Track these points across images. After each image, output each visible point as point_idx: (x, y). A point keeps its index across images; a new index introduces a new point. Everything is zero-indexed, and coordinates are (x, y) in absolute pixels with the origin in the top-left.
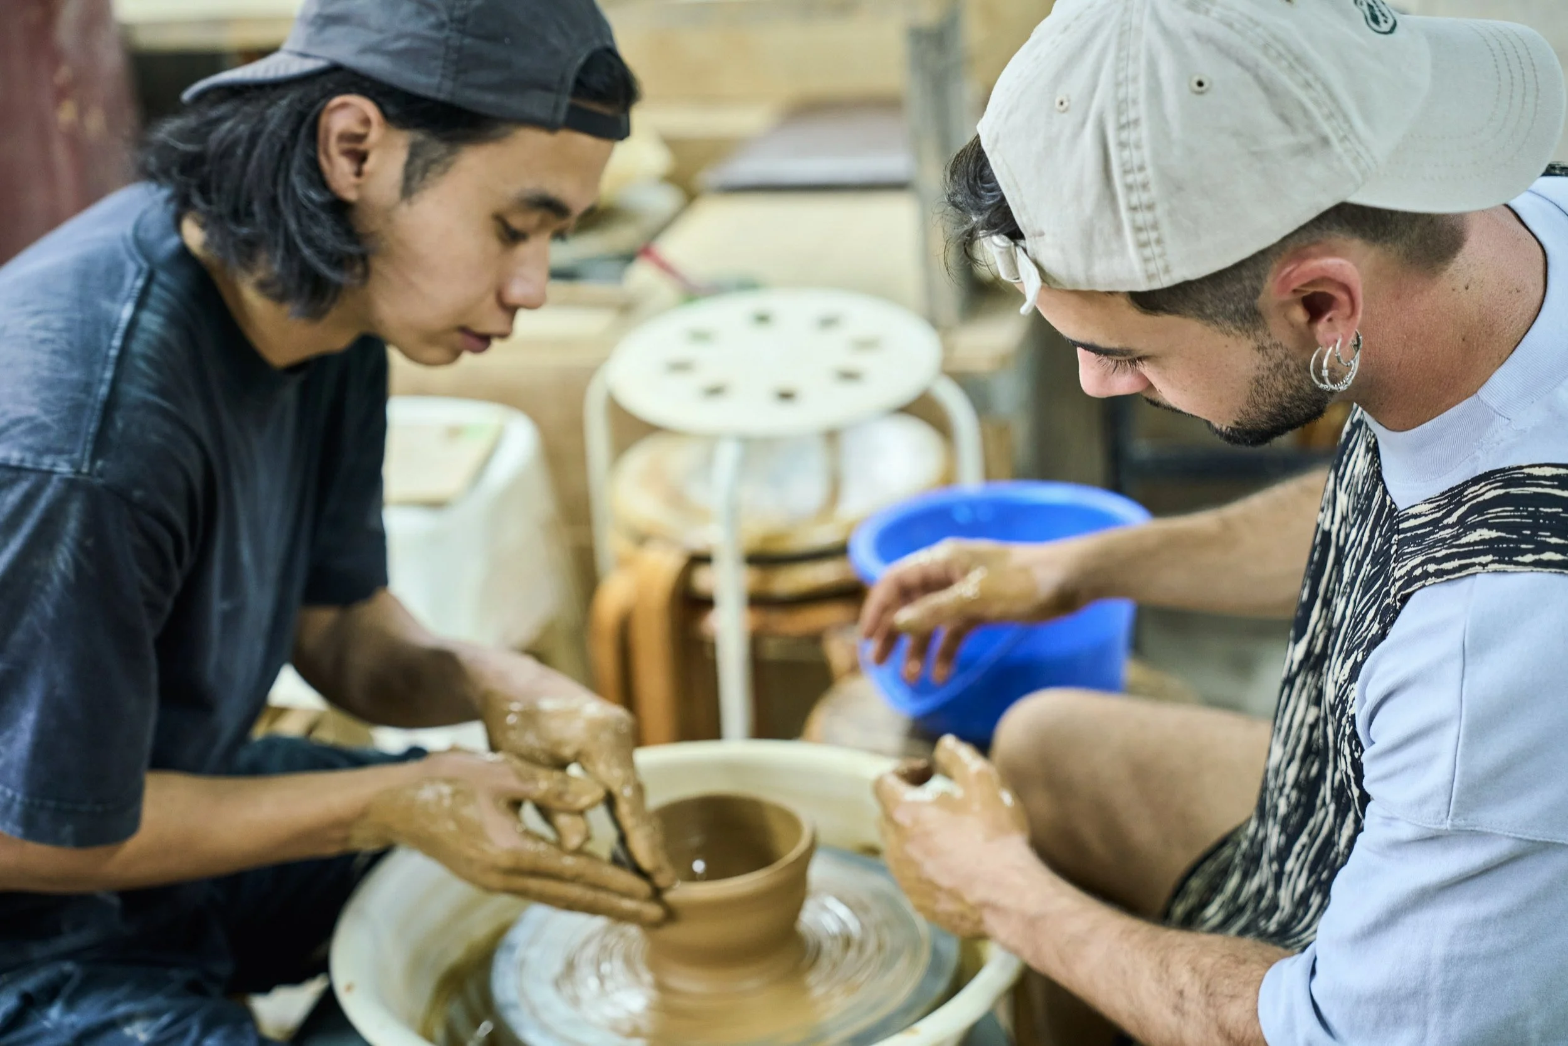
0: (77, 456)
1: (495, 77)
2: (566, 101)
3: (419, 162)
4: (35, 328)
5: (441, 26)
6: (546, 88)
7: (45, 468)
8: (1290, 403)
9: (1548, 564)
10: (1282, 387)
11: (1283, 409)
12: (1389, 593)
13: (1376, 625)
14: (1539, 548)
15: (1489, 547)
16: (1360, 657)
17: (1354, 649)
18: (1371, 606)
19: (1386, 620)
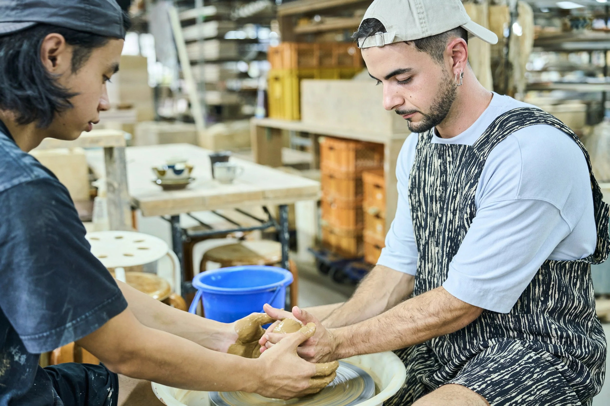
2: (122, 27)
3: (78, 57)
6: (117, 23)
8: (445, 99)
9: (533, 123)
10: (445, 90)
11: (443, 101)
12: (480, 159)
13: (477, 170)
14: (529, 120)
15: (516, 124)
16: (472, 181)
17: (469, 181)
18: (472, 168)
19: (481, 165)
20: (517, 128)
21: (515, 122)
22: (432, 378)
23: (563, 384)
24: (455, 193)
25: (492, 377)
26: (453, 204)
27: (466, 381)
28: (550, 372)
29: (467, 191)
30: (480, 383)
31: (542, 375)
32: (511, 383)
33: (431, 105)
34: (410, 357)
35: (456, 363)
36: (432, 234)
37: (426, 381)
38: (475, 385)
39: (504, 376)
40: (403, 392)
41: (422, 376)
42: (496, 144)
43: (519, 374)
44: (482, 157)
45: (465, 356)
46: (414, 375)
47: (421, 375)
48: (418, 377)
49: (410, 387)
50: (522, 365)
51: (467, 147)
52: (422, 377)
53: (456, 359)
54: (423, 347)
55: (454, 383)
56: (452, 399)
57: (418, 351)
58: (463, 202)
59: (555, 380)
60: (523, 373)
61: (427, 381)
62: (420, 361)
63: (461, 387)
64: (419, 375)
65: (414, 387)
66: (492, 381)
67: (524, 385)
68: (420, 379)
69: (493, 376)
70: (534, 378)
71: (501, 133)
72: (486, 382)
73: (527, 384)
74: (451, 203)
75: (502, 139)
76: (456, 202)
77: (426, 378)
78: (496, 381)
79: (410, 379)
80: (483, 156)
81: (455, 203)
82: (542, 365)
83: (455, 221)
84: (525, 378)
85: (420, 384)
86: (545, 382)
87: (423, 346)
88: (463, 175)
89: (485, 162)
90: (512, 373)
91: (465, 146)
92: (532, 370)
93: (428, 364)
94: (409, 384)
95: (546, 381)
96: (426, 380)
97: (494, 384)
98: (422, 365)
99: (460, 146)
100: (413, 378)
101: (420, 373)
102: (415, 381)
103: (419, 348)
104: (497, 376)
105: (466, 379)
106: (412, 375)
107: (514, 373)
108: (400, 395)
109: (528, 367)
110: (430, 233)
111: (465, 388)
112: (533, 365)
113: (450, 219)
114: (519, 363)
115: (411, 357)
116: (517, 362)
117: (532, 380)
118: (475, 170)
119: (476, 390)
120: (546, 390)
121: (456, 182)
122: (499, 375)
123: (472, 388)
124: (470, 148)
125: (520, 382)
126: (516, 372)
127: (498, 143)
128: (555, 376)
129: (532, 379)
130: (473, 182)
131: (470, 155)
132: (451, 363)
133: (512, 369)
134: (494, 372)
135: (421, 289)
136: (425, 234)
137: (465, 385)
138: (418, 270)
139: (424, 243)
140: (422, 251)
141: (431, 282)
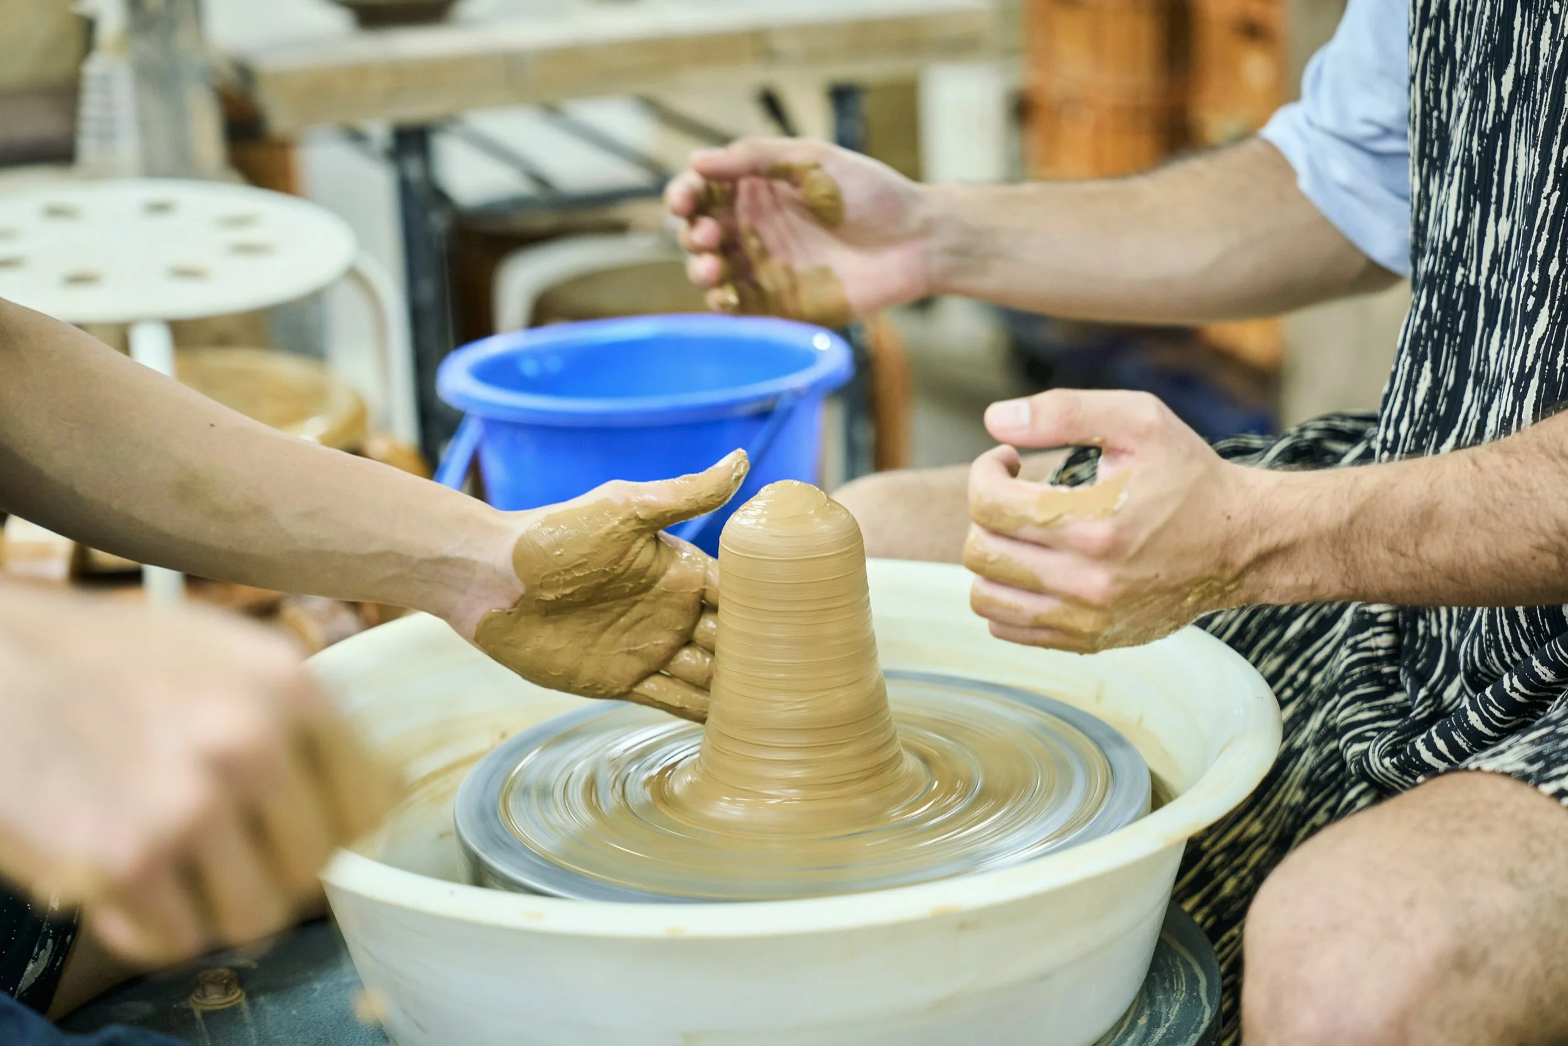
22: (1408, 758)
27: (1531, 761)
34: (1324, 680)
35: (1514, 695)
37: (1382, 770)
40: (1290, 820)
41: (1367, 751)
45: (1553, 665)
46: (1338, 748)
47: (1363, 746)
48: (1349, 754)
49: (1317, 800)
52: (1365, 753)
53: (1515, 679)
54: (1379, 634)
55: (1478, 769)
56: (1460, 832)
57: (1354, 649)
61: (1387, 769)
62: (1361, 690)
63: (1506, 784)
64: (1357, 748)
65: (1331, 802)
68: (1359, 763)
77: (1381, 758)
79: (1319, 765)
85: (1363, 785)
87: (1378, 629)
93: (1394, 705)
94: (1312, 790)
96: (1382, 765)
98: (1370, 709)
100: (1330, 761)
101: (1359, 739)
102: (1340, 777)
103: (1360, 637)
105: (1532, 751)
106: (1326, 751)
108: (1275, 835)
111: (1526, 789)
115: (1328, 677)
132: (1491, 693)
135: (1450, 331)
136: (1499, 85)
137: (1525, 778)
138: (1447, 245)
139: (1489, 125)
140: (1476, 159)
141: (1500, 301)
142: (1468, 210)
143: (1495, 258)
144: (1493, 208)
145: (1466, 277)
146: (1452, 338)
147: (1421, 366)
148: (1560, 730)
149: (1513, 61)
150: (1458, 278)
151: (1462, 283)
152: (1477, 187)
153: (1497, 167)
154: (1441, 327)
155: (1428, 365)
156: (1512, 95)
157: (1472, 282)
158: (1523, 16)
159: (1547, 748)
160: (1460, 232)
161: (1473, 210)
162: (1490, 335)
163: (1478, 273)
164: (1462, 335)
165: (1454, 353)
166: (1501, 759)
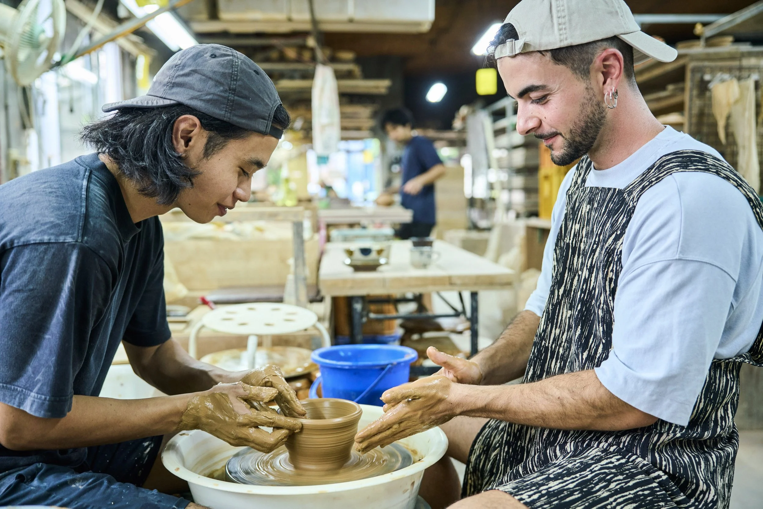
0: (75, 235)
1: (246, 113)
2: (270, 124)
3: (211, 144)
4: (45, 188)
5: (225, 91)
6: (264, 118)
7: (61, 241)
8: (590, 123)
9: (700, 169)
10: (589, 112)
11: (587, 127)
12: (629, 205)
13: (625, 219)
14: (695, 166)
15: (678, 166)
16: (619, 232)
17: (615, 232)
18: (620, 216)
19: (630, 213)
20: (677, 170)
21: (678, 164)
23: (657, 498)
24: (595, 246)
25: (549, 485)
26: (590, 259)
27: (514, 489)
28: (638, 482)
29: (610, 243)
30: (532, 492)
31: (625, 485)
32: (575, 493)
33: (572, 127)
36: (567, 293)
38: (524, 495)
39: (567, 485)
42: (648, 187)
43: (590, 482)
44: (632, 203)
50: (595, 471)
51: (617, 190)
55: (498, 489)
58: (605, 258)
59: (646, 492)
60: (595, 481)
66: (548, 491)
67: (596, 496)
69: (552, 484)
70: (612, 489)
71: (657, 174)
72: (540, 492)
73: (600, 495)
74: (589, 258)
75: (655, 182)
76: (595, 257)
78: (554, 491)
80: (633, 201)
81: (593, 258)
82: (627, 472)
83: (591, 280)
84: (597, 487)
86: (630, 494)
88: (608, 225)
89: (635, 208)
90: (580, 481)
91: (615, 189)
92: (608, 477)
95: (632, 492)
97: (550, 494)
99: (609, 189)
104: (558, 485)
105: (515, 485)
107: (583, 481)
109: (605, 473)
110: (565, 291)
112: (614, 471)
113: (585, 277)
114: (591, 468)
116: (589, 468)
117: (609, 491)
118: (623, 219)
119: (524, 501)
120: (630, 505)
121: (599, 233)
122: (560, 483)
123: (519, 497)
124: (621, 192)
125: (590, 492)
126: (586, 480)
127: (649, 186)
128: (646, 487)
129: (607, 489)
130: (620, 234)
131: (619, 201)
133: (580, 475)
134: (555, 479)
135: (539, 358)
136: (558, 292)
137: (511, 493)
138: (540, 334)
139: (555, 302)
140: (550, 311)
141: (555, 352)
142: (547, 325)
143: (554, 339)
144: (555, 325)
145: (545, 344)
146: (540, 360)
147: (530, 368)
148: (525, 479)
149: (564, 285)
150: (543, 344)
151: (544, 345)
152: (550, 319)
153: (557, 314)
154: (537, 357)
155: (532, 367)
156: (563, 295)
157: (547, 345)
158: (568, 273)
159: (519, 485)
160: (544, 331)
161: (549, 325)
162: (552, 361)
163: (549, 343)
164: (543, 360)
165: (540, 365)
166: (506, 487)
